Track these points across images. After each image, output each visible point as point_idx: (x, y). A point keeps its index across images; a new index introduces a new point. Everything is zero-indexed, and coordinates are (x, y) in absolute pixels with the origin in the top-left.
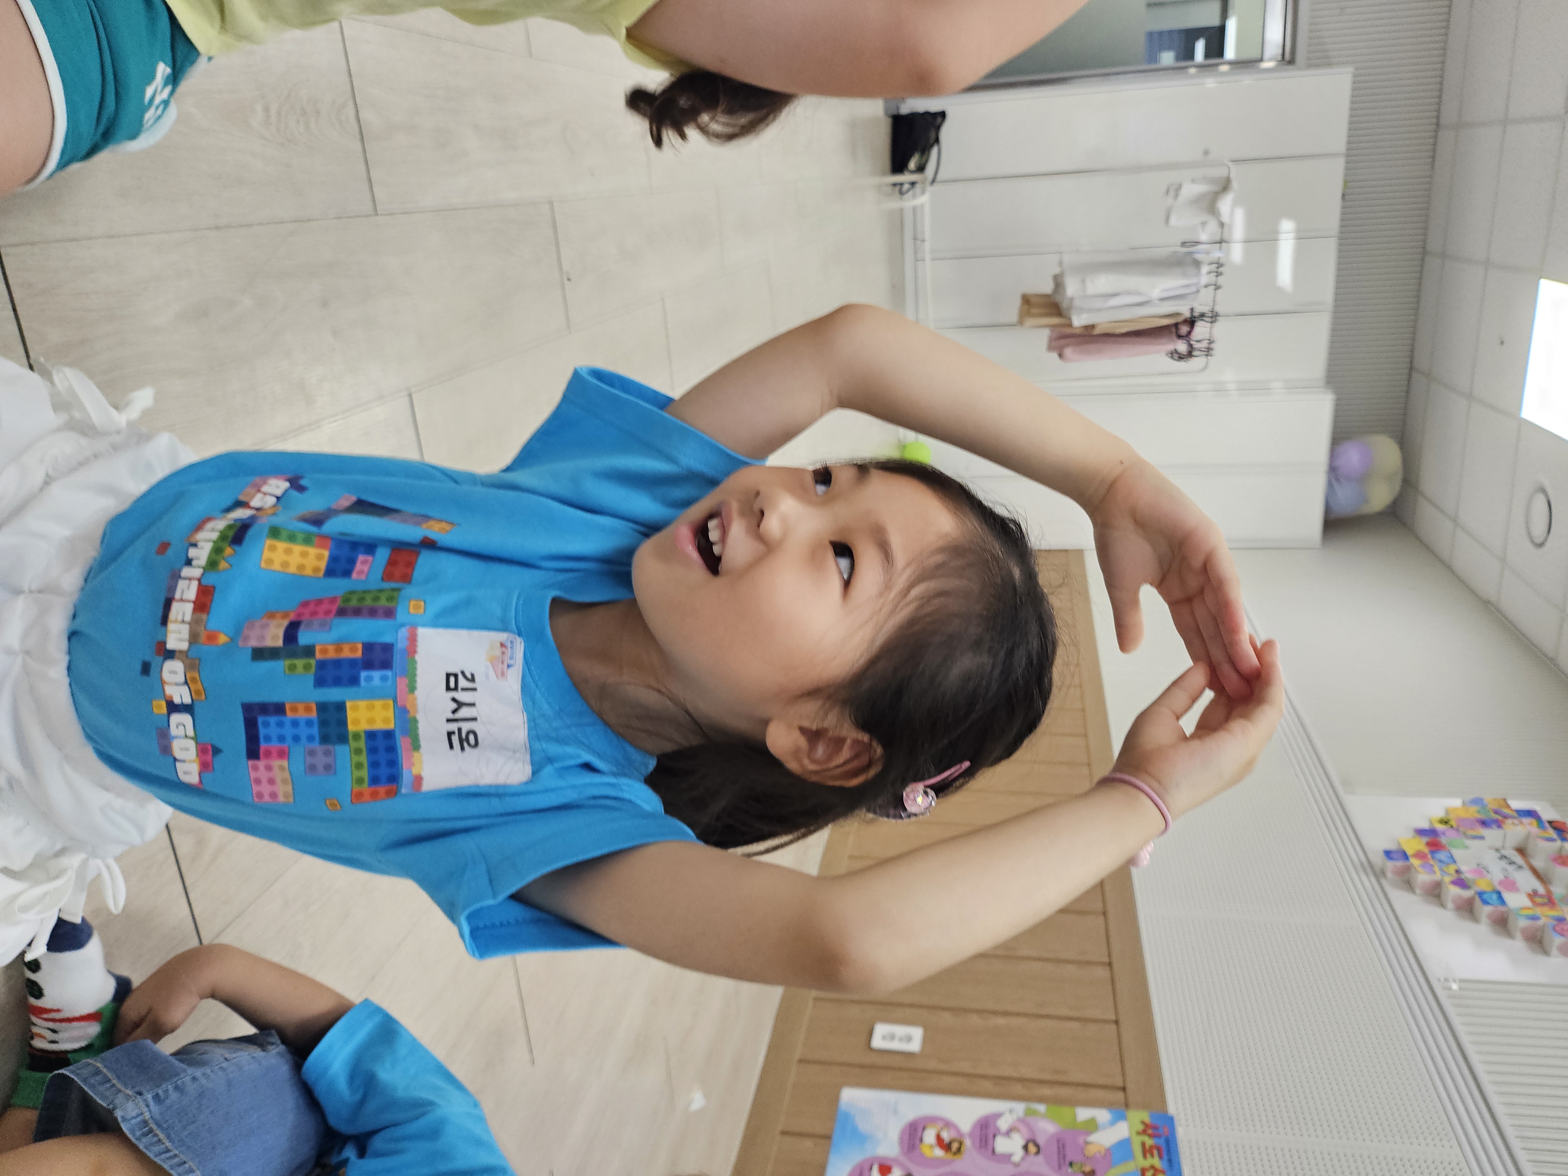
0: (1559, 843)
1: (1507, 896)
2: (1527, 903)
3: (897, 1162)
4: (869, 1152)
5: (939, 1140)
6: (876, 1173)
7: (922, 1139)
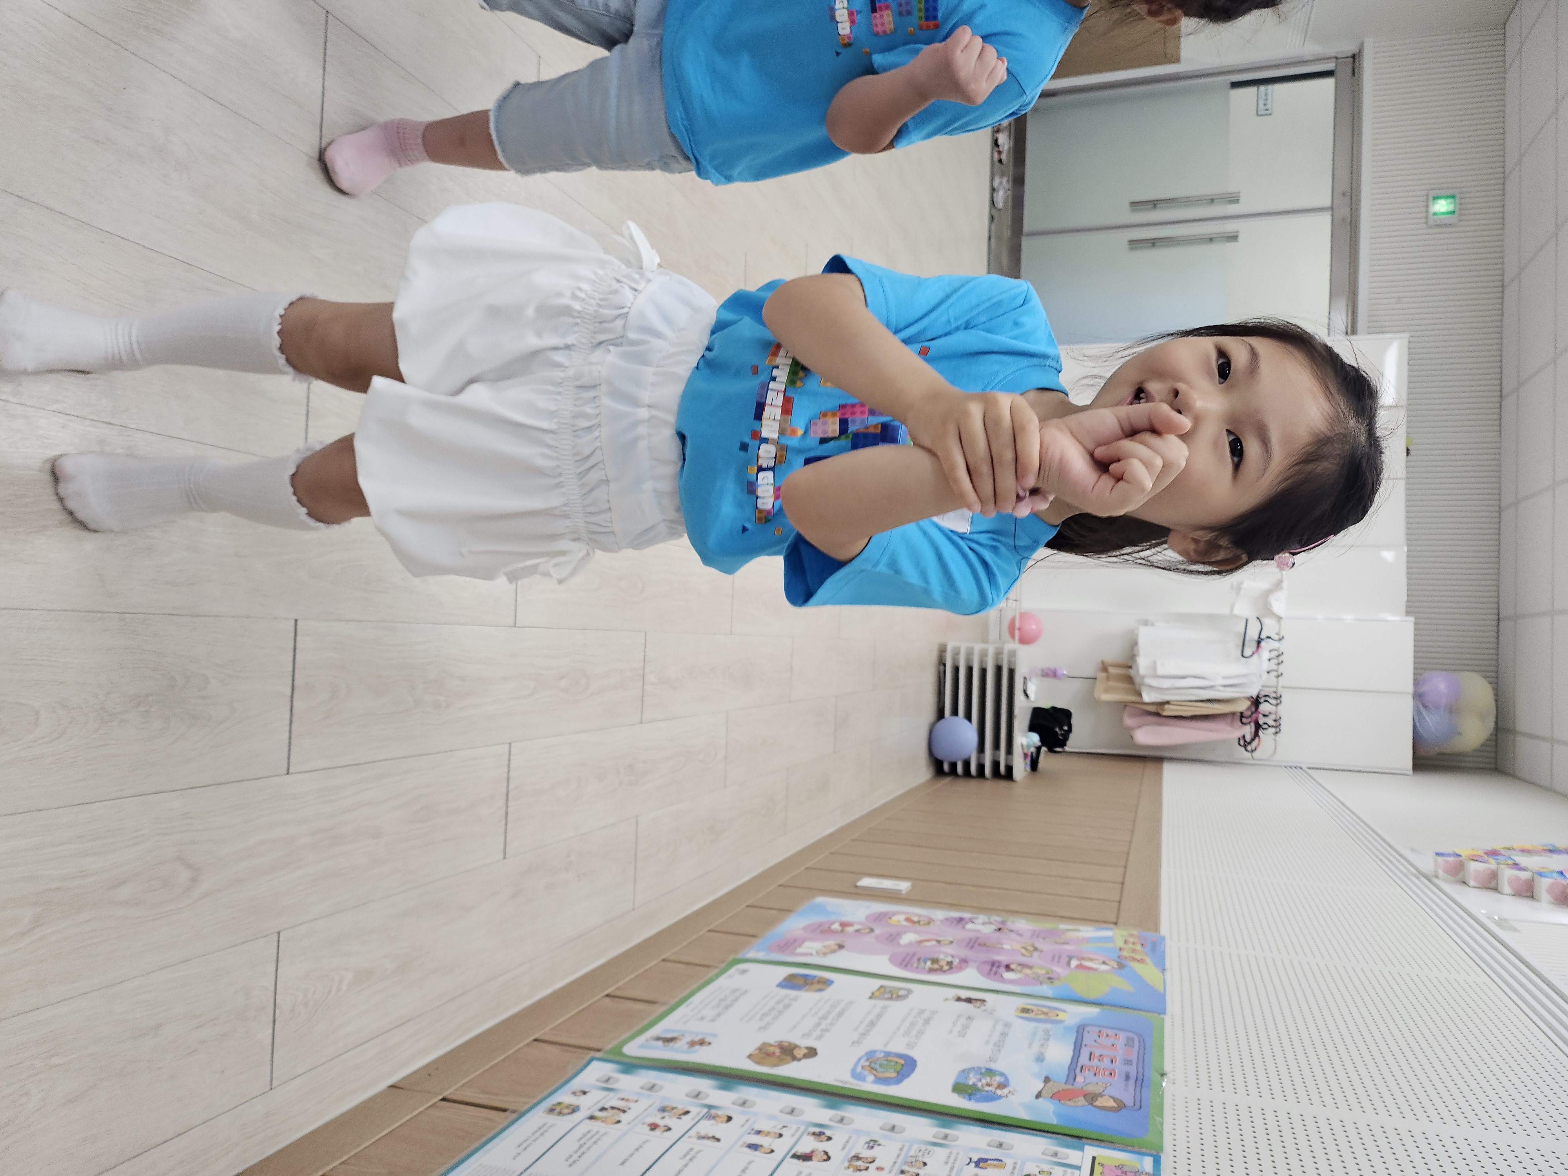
3: (859, 923)
4: (833, 918)
5: (908, 920)
6: (836, 926)
7: (890, 918)
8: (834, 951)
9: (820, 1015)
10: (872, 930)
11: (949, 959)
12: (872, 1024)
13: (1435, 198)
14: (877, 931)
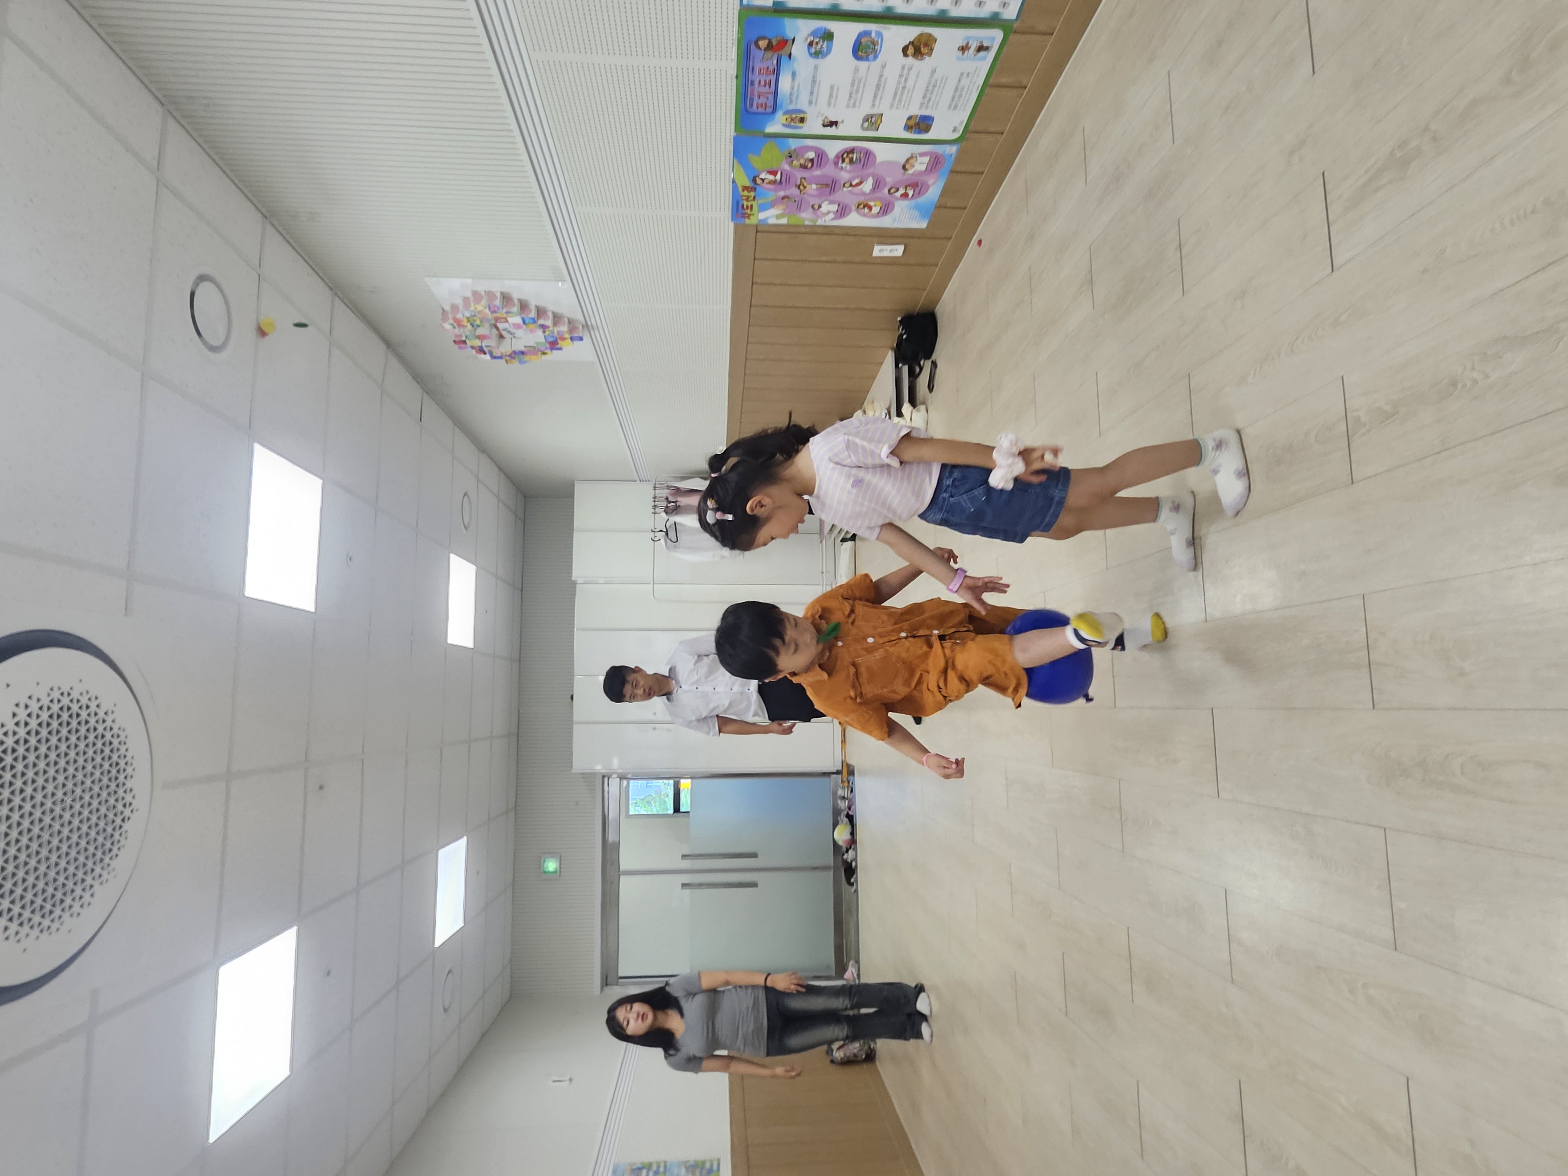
0: (483, 345)
1: (520, 321)
2: (509, 319)
3: (897, 199)
4: (913, 202)
5: (870, 208)
6: (910, 193)
7: (881, 208)
8: (908, 160)
9: (906, 91)
10: (889, 191)
11: (844, 165)
12: (878, 87)
13: (555, 872)
14: (886, 191)
